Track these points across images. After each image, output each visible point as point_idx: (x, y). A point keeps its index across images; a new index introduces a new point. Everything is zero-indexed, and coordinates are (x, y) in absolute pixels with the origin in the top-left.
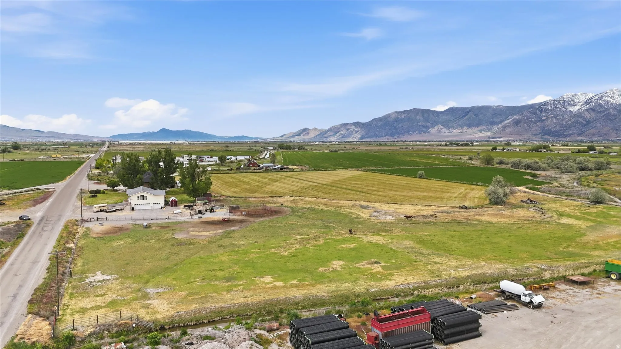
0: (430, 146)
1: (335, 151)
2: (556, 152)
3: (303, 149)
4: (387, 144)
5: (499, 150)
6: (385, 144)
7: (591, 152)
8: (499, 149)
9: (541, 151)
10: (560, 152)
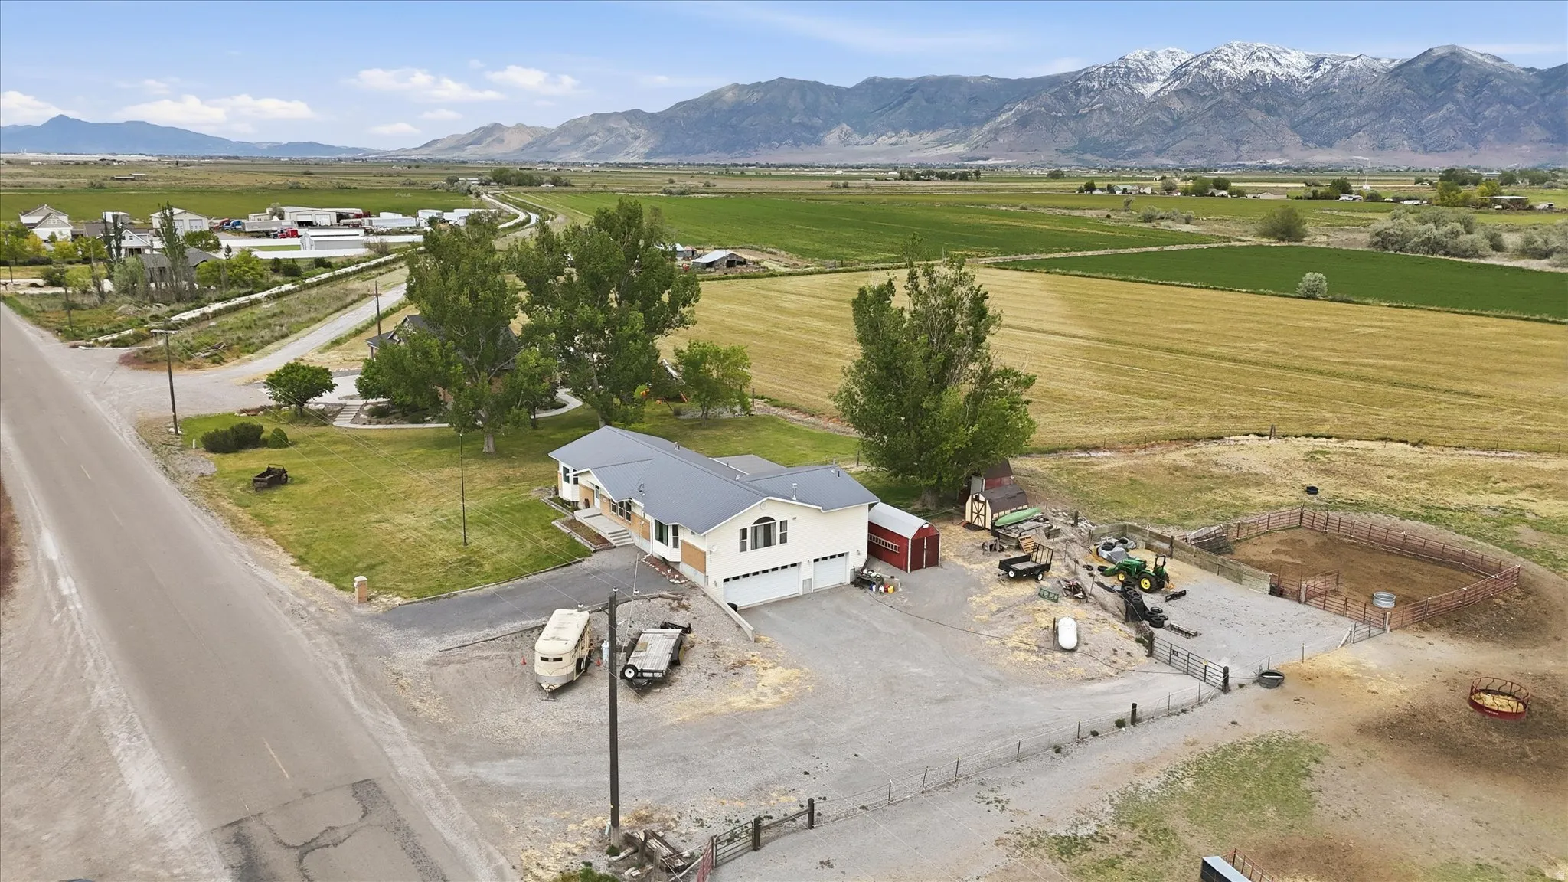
0: (876, 179)
1: (682, 193)
2: (1250, 196)
3: (566, 185)
4: (747, 173)
5: (1099, 192)
6: (742, 173)
7: (1344, 197)
8: (1102, 189)
9: (1213, 195)
10: (1263, 197)
